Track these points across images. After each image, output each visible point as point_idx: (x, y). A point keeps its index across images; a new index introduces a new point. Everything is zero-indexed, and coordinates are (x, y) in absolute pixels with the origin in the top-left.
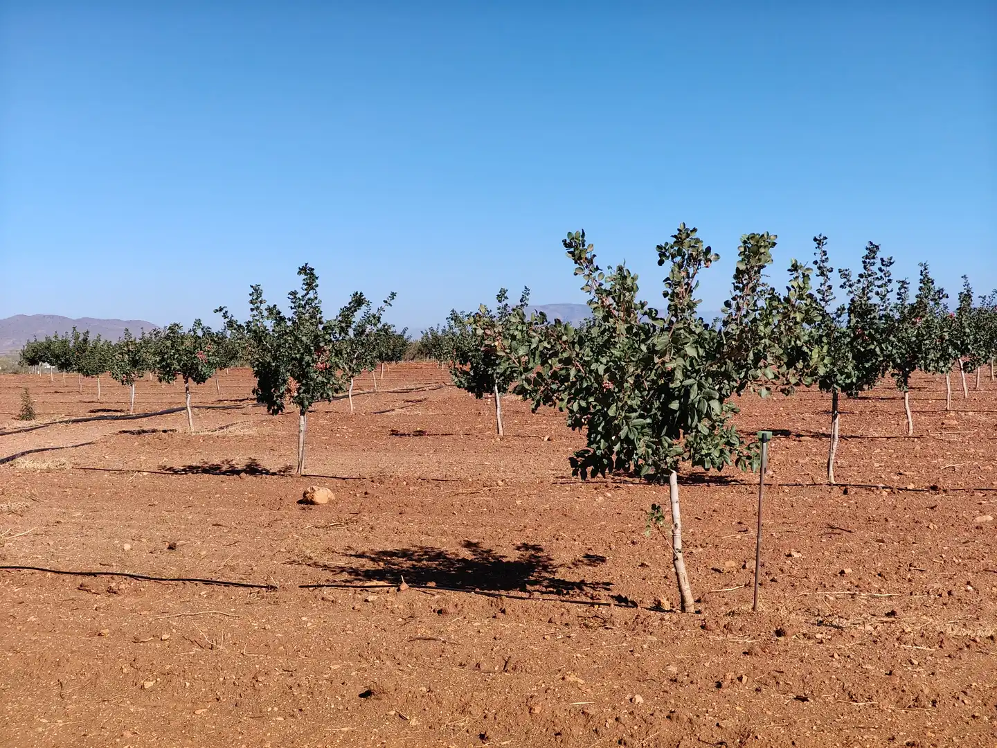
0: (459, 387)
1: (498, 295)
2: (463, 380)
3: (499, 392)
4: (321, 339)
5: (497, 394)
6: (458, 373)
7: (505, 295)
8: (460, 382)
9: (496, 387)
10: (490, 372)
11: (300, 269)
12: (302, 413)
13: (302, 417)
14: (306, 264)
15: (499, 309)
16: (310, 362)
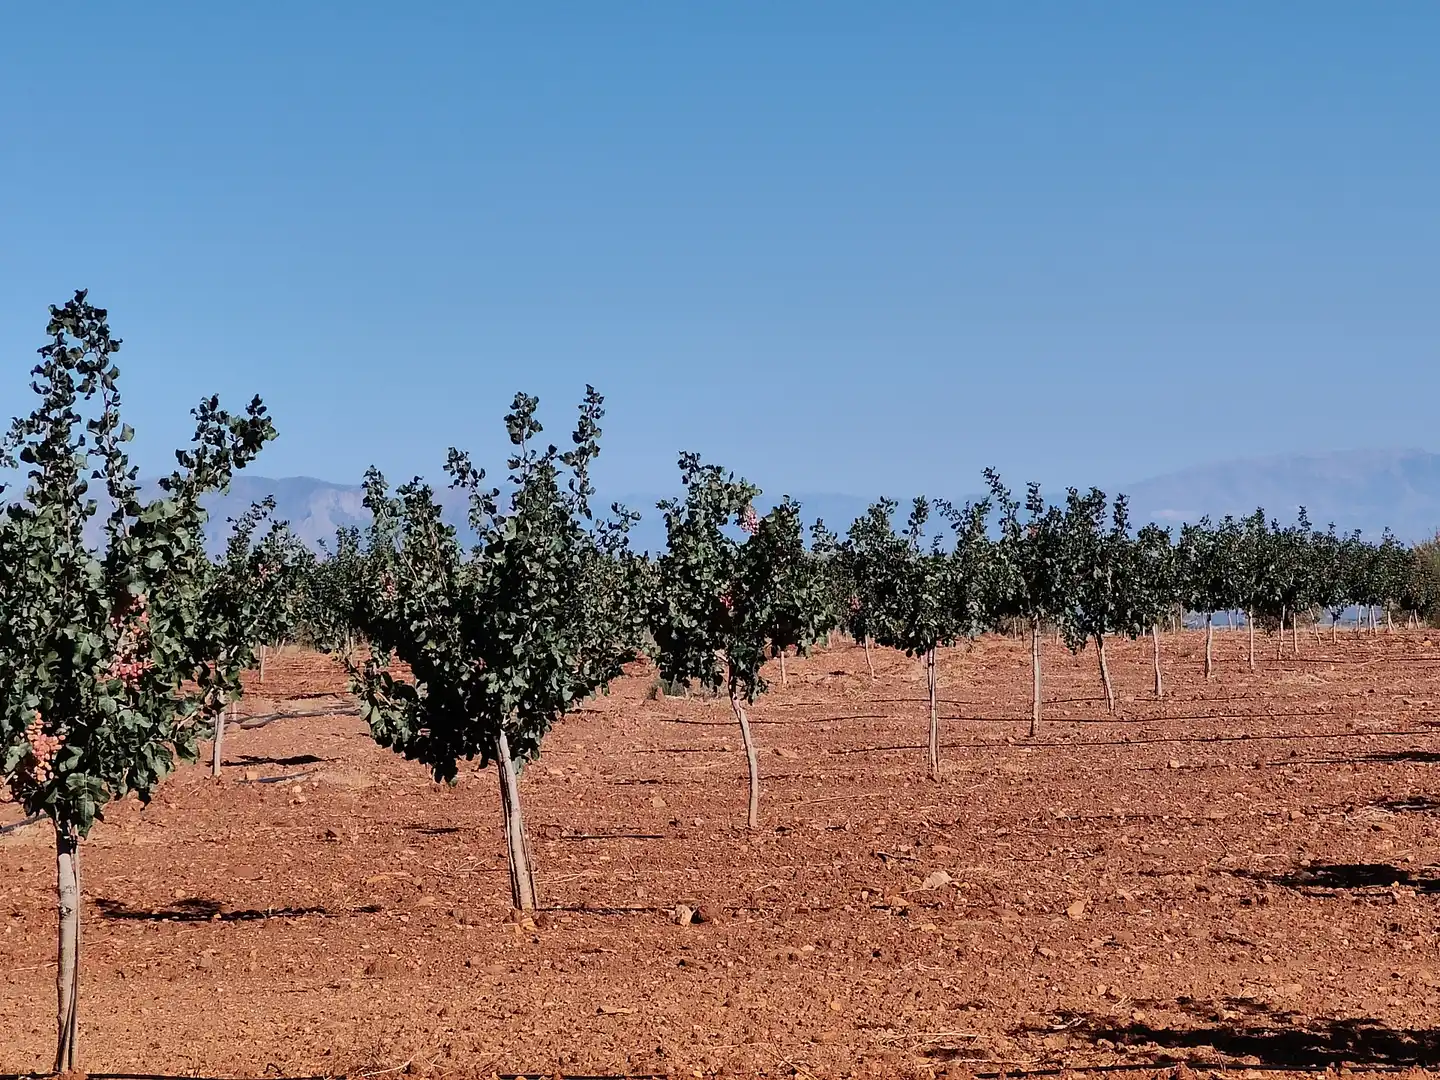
0: (384, 741)
1: (510, 419)
2: (396, 716)
3: (513, 759)
4: (134, 570)
5: (508, 763)
6: (379, 695)
7: (534, 416)
8: (389, 722)
9: (504, 740)
10: (492, 688)
11: (56, 312)
12: (65, 846)
13: (64, 857)
14: (80, 296)
15: (514, 465)
16: (97, 655)
